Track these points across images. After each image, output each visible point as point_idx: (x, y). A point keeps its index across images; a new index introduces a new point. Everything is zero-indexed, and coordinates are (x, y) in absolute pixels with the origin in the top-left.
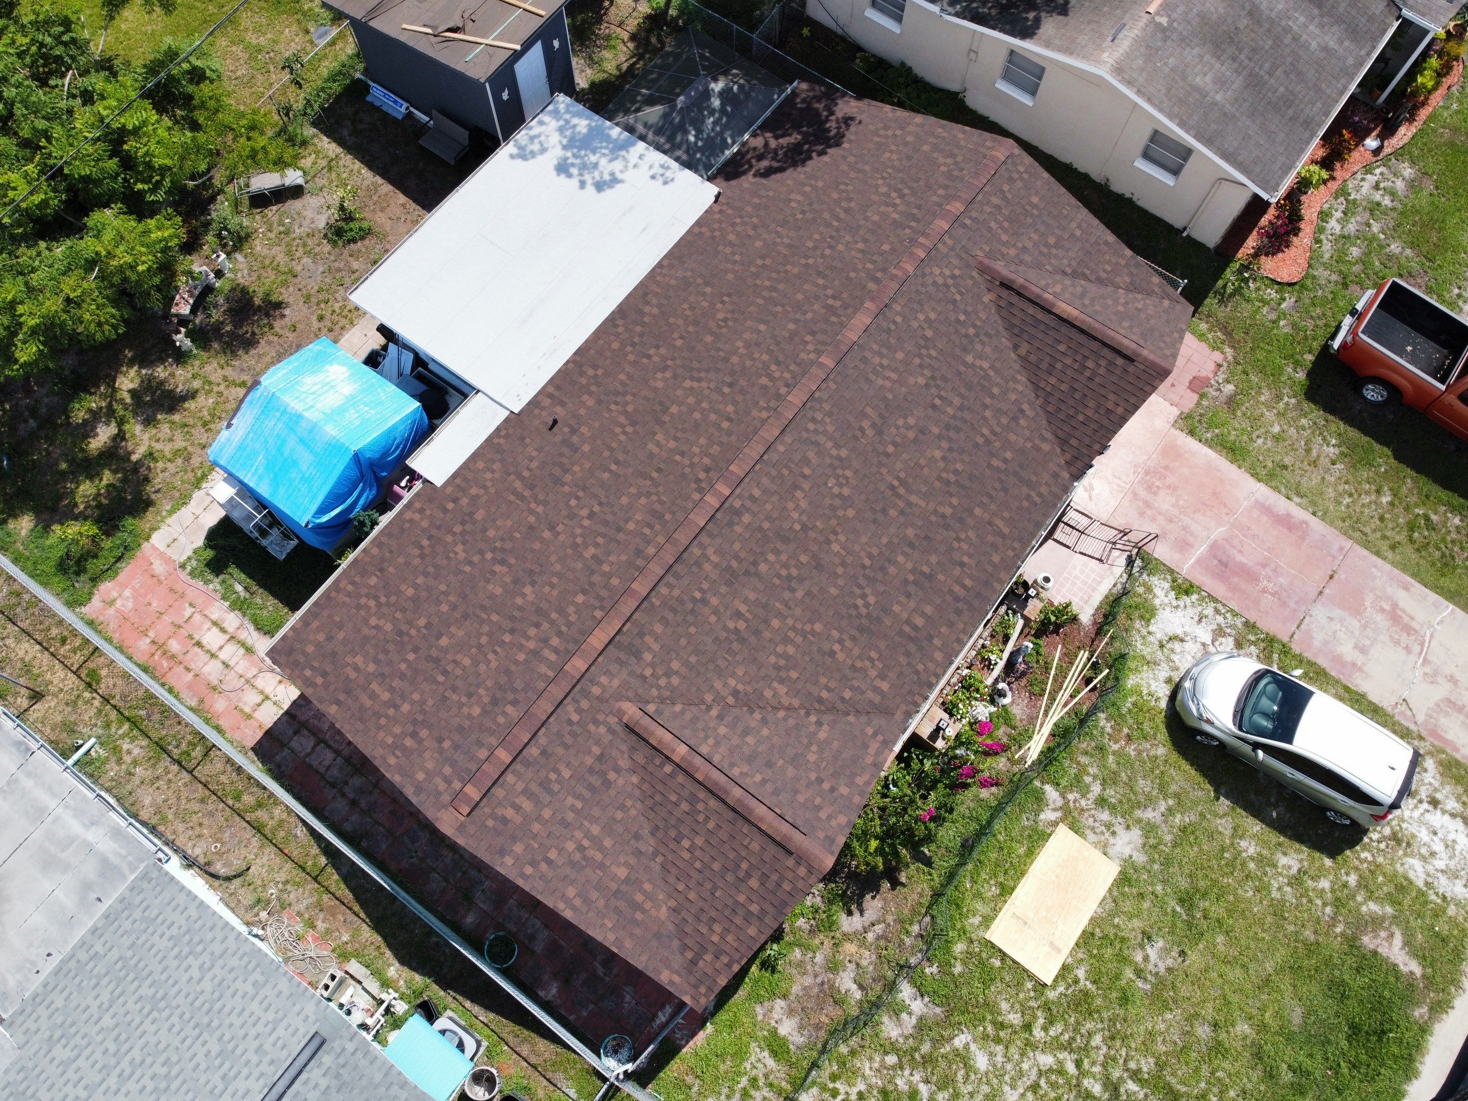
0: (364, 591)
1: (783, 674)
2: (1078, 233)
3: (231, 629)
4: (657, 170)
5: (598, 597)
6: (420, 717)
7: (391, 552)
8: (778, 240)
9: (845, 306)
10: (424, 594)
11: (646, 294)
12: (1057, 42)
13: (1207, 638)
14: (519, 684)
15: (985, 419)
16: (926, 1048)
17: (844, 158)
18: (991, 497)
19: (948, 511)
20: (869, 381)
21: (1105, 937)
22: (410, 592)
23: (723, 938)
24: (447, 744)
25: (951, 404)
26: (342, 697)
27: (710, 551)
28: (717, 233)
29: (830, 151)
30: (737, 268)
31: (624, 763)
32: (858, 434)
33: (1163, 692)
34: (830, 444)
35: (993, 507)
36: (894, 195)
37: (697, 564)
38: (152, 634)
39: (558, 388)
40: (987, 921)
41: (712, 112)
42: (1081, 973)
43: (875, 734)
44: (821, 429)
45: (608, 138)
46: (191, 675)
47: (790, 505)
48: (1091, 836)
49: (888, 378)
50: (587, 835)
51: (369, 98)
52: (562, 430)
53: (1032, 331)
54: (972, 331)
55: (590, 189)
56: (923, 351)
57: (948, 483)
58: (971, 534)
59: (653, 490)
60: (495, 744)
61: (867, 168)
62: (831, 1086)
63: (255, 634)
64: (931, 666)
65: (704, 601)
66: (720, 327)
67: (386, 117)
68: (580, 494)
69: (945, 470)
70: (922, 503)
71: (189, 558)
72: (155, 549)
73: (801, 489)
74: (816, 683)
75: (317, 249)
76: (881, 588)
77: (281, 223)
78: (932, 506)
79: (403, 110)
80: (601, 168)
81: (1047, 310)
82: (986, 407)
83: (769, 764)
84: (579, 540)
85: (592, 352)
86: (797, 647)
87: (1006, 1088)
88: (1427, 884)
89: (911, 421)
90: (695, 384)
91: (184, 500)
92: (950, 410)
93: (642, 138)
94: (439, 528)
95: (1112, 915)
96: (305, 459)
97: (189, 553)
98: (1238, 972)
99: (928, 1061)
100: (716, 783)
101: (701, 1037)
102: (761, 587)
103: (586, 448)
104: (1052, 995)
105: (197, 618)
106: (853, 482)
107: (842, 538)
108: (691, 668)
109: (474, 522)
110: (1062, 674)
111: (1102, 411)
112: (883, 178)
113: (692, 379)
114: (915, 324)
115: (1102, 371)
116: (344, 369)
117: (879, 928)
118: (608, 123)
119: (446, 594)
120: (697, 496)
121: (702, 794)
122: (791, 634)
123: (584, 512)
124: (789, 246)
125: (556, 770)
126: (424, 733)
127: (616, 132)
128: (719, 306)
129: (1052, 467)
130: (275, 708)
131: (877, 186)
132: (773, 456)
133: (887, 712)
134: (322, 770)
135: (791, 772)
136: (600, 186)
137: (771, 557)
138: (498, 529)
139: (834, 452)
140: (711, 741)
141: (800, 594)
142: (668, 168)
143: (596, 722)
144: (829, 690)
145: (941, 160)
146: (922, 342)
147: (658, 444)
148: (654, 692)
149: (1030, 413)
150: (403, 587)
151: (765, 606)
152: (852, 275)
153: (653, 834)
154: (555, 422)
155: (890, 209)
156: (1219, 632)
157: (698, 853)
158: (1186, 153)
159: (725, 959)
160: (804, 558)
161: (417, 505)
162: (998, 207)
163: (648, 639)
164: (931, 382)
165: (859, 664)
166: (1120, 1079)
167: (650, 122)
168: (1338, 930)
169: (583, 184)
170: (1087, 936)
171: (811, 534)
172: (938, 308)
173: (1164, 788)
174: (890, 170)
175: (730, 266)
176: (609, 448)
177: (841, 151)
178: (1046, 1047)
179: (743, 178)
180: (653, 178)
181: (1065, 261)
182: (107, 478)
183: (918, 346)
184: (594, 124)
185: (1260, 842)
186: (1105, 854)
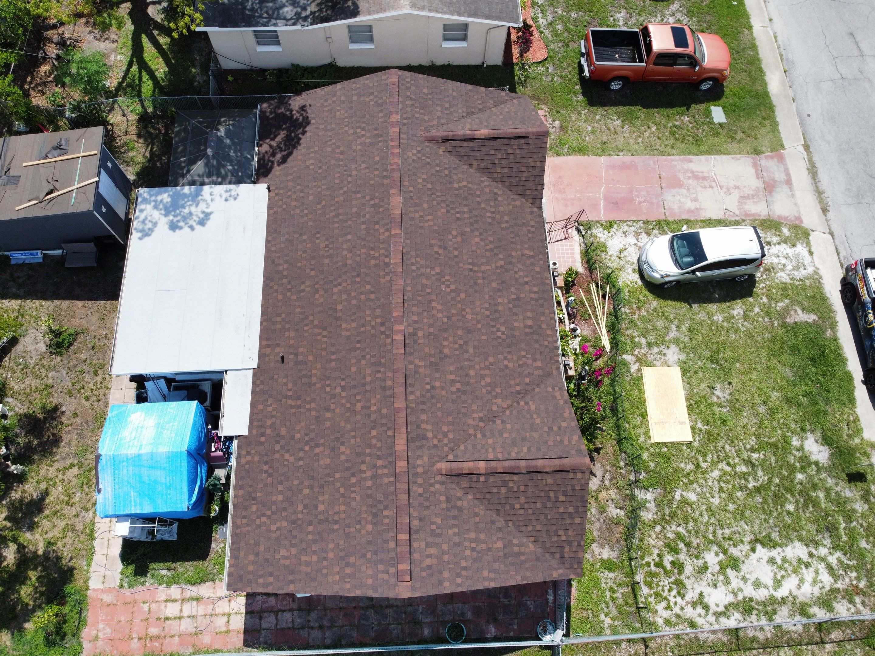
0: (254, 516)
1: (494, 393)
2: (455, 94)
3: (178, 597)
4: (225, 195)
5: (382, 425)
6: (342, 554)
7: (251, 486)
8: (319, 190)
9: (382, 200)
10: (289, 493)
11: (273, 261)
12: (373, 9)
13: (634, 241)
14: (380, 497)
15: (484, 209)
16: (667, 511)
17: (318, 128)
20: (422, 228)
21: (696, 402)
22: (280, 498)
23: (567, 535)
24: (369, 555)
25: (464, 212)
26: (291, 577)
27: (417, 362)
28: (284, 207)
29: (308, 129)
30: (310, 216)
31: (460, 493)
32: (437, 256)
33: (636, 277)
34: (428, 270)
35: (518, 247)
36: (359, 131)
38: (135, 635)
39: (268, 339)
40: (647, 434)
41: (229, 147)
42: (699, 425)
43: (553, 388)
44: (419, 266)
45: (185, 195)
46: (176, 638)
47: (434, 312)
48: (657, 363)
49: (429, 220)
50: (471, 541)
51: (13, 262)
52: (290, 358)
53: (472, 153)
54: (447, 172)
55: (198, 228)
57: (492, 250)
58: (519, 266)
59: (364, 353)
60: (394, 535)
61: (333, 126)
62: (644, 562)
63: (194, 588)
64: (550, 339)
65: (433, 388)
66: (328, 251)
67: (31, 266)
68: (328, 382)
70: (488, 268)
71: (121, 580)
72: (97, 590)
73: (433, 301)
74: (510, 386)
75: (53, 364)
76: (503, 320)
77: (18, 364)
78: (493, 266)
79: (40, 255)
80: (194, 213)
81: (473, 139)
82: (479, 203)
84: (348, 405)
85: (270, 309)
86: (490, 376)
87: (711, 500)
88: (791, 279)
89: (454, 233)
90: (340, 288)
91: (91, 551)
92: (466, 216)
93: (203, 184)
94: (266, 454)
95: (692, 390)
96: (161, 476)
97: (119, 577)
98: (755, 373)
99: (672, 515)
100: (510, 467)
101: (574, 591)
102: (452, 361)
103: (310, 358)
104: (696, 444)
105: (154, 606)
106: (452, 280)
107: (468, 310)
108: (453, 424)
109: (284, 437)
110: (591, 301)
111: (531, 169)
112: (346, 126)
113: (336, 286)
114: (420, 186)
115: (518, 151)
116: (139, 413)
117: (607, 476)
118: (179, 188)
119: (301, 483)
120: (389, 341)
121: (507, 478)
122: (482, 372)
123: (338, 390)
124: (328, 189)
125: (432, 523)
126: (352, 560)
127: (187, 189)
128: (318, 241)
129: (527, 210)
130: (238, 617)
131: (346, 132)
132: (408, 295)
133: (548, 375)
134: (291, 625)
136: (202, 223)
137: (446, 343)
138: (299, 432)
139: (433, 272)
141: (471, 350)
142: (230, 190)
143: (432, 485)
144: (518, 385)
145: (367, 100)
146: (430, 193)
147: (346, 330)
148: (446, 449)
149: (500, 192)
150: (274, 498)
151: (461, 368)
152: (372, 182)
153: (498, 515)
154: (282, 358)
155: (363, 139)
156: (637, 235)
157: (526, 506)
158: (465, 26)
159: (575, 544)
160: (460, 333)
161: (244, 452)
162: (412, 105)
163: (423, 426)
164: (448, 208)
165: (521, 363)
166: (749, 456)
167: (201, 173)
168: (776, 325)
169: (192, 228)
170: (690, 407)
171: (454, 318)
172: (424, 171)
173: (668, 319)
174: (346, 120)
175: (305, 218)
176: (323, 349)
177: (313, 126)
178: (711, 468)
179: (273, 170)
180: (226, 200)
181: (460, 111)
182: (33, 575)
183: (430, 195)
184: (171, 193)
185: (720, 312)
186: (669, 366)
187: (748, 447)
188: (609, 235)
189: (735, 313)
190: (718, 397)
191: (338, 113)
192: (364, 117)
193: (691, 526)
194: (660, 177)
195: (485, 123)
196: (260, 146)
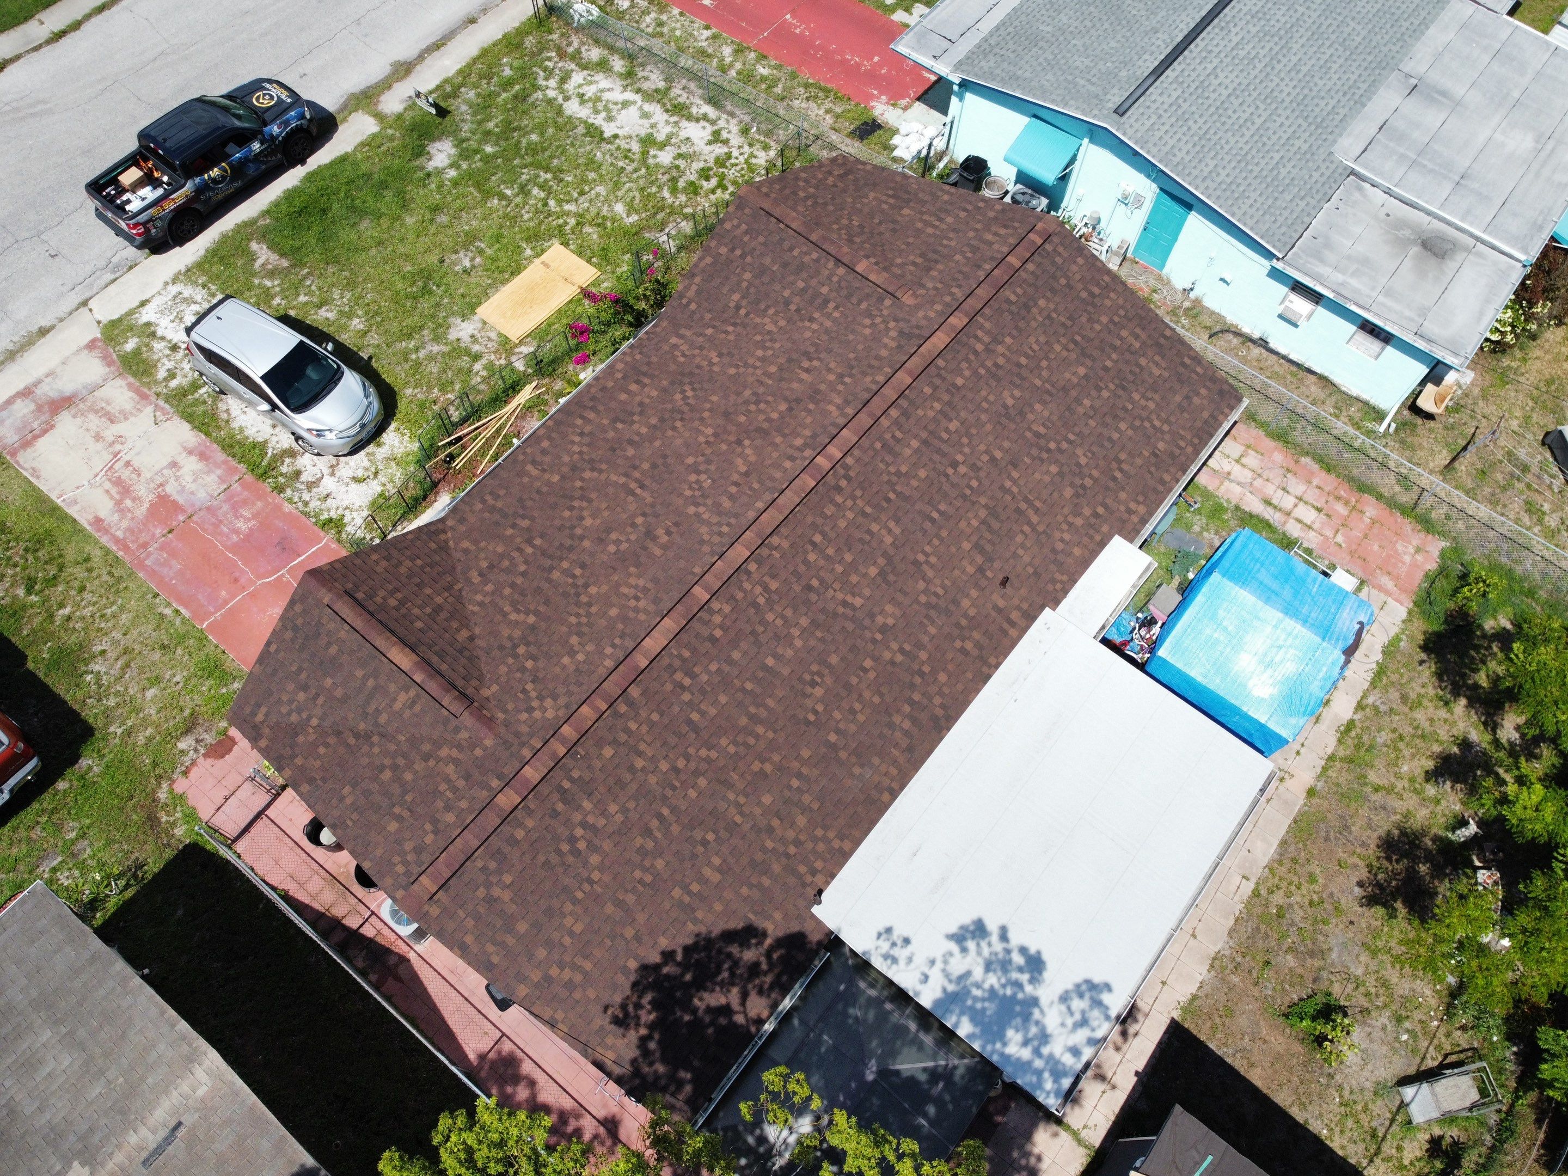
0: (1167, 437)
1: (767, 337)
3: (1292, 521)
4: (903, 953)
6: (1090, 308)
8: (742, 800)
10: (1108, 420)
13: (327, 481)
14: (1008, 316)
16: (660, 216)
17: (638, 938)
18: (538, 492)
19: (587, 475)
20: (655, 580)
21: (502, 272)
22: (1123, 426)
25: (563, 571)
27: (835, 413)
28: (819, 832)
29: (655, 958)
33: (389, 436)
34: (705, 516)
35: (538, 484)
36: (582, 845)
37: (847, 402)
38: (1367, 520)
40: (597, 282)
43: (688, 304)
44: (715, 528)
45: (976, 1017)
46: (1315, 483)
47: (753, 459)
48: (493, 335)
50: (937, 227)
52: (994, 573)
53: (448, 649)
54: (521, 650)
56: (584, 620)
58: (566, 459)
59: (894, 479)
60: (1021, 272)
61: (609, 909)
63: (1267, 516)
65: (841, 376)
68: (968, 492)
69: (582, 509)
70: (614, 477)
72: (1399, 601)
73: (741, 474)
75: (1349, 988)
77: (1412, 1033)
80: (981, 961)
81: (424, 660)
83: (786, 265)
84: (965, 440)
86: (753, 355)
87: (604, 193)
91: (1389, 652)
93: (925, 1018)
94: (1107, 489)
95: (491, 285)
96: (1265, 577)
98: (400, 250)
99: (659, 209)
102: (788, 393)
103: (966, 546)
104: (556, 240)
105: (1329, 533)
106: (685, 486)
107: (702, 439)
108: (852, 331)
109: (1072, 484)
112: (590, 881)
113: (852, 607)
114: (589, 648)
115: (382, 593)
118: (977, 1047)
119: (1086, 416)
120: (849, 460)
123: (962, 469)
125: (968, 258)
126: (1084, 295)
127: (964, 1029)
129: (462, 528)
131: (601, 868)
132: (768, 497)
135: (767, 261)
136: (980, 929)
137: (775, 415)
138: (1048, 472)
139: (702, 509)
140: (835, 279)
141: (747, 393)
143: (936, 289)
145: (506, 896)
148: (885, 312)
149: (473, 574)
150: (1130, 432)
151: (782, 380)
154: (1005, 582)
156: (312, 485)
160: (742, 419)
161: (1135, 519)
164: (581, 590)
165: (697, 352)
166: (515, 196)
167: (914, 1049)
168: (306, 271)
169: (1004, 936)
170: (515, 272)
172: (558, 670)
173: (418, 364)
174: (579, 895)
175: (805, 770)
176: (942, 540)
177: (641, 952)
178: (568, 214)
179: (780, 933)
180: (907, 941)
181: (376, 750)
182: (1482, 679)
183: (589, 625)
184: (998, 1046)
185: (345, 328)
186: (485, 323)
187: (504, 203)
188: (347, 513)
190: (472, 259)
191: (578, 928)
192: (547, 865)
194: (170, 531)
195: (371, 683)
196: (760, 1022)
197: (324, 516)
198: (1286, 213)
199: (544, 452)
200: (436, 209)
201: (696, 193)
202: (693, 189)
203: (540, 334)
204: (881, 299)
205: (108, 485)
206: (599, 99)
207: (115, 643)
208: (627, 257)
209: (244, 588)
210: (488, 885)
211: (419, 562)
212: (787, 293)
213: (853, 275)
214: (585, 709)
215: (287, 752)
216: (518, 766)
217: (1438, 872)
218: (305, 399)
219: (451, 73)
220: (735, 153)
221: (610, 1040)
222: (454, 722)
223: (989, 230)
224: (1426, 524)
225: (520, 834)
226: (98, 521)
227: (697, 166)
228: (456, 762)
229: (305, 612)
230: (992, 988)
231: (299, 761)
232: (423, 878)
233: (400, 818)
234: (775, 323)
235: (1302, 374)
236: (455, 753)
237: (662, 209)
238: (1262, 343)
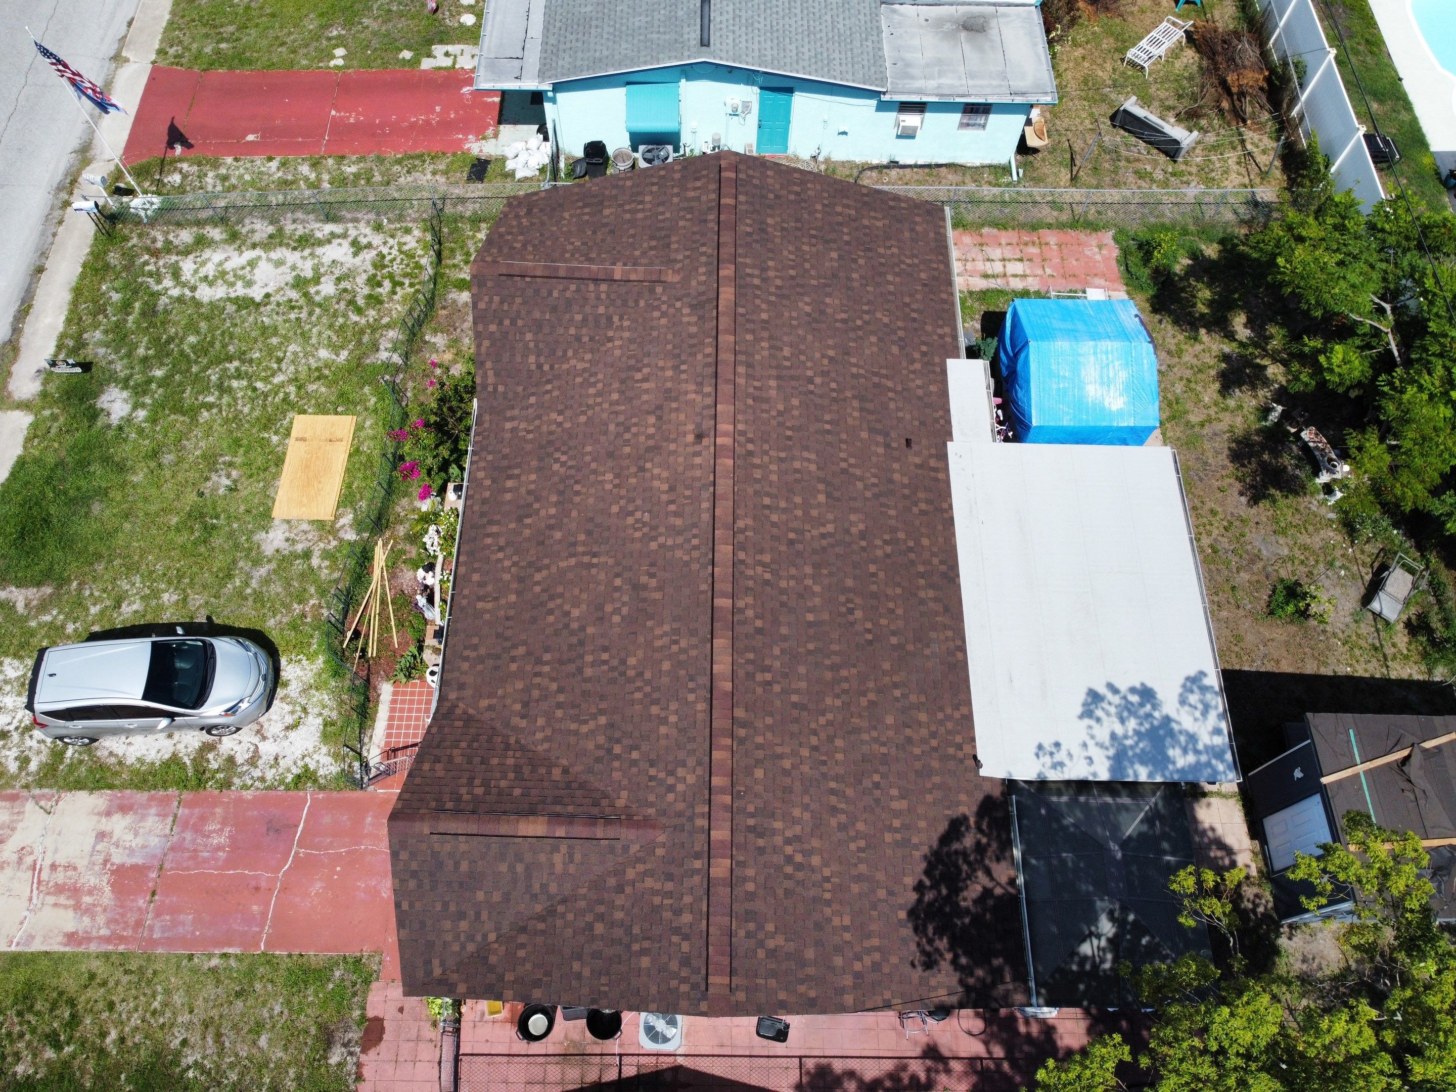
1: (586, 375)
3: (1011, 279)
4: (1062, 755)
5: (753, 322)
6: (803, 205)
8: (875, 734)
10: (879, 280)
11: (947, 609)
13: (264, 747)
14: (757, 246)
15: (553, 680)
16: (366, 338)
17: (891, 893)
18: (508, 618)
19: (538, 577)
20: (676, 618)
21: (266, 470)
24: (771, 196)
25: (593, 664)
27: (699, 398)
28: (940, 716)
29: (914, 896)
32: (653, 570)
33: (287, 671)
34: (670, 542)
35: (502, 613)
36: (799, 858)
37: (700, 384)
38: (1055, 247)
39: (937, 480)
41: (1078, 873)
42: (275, 439)
43: (495, 389)
44: (686, 546)
45: (1143, 759)
46: (1004, 242)
47: (665, 474)
48: (305, 527)
49: (662, 636)
50: (643, 210)
52: (897, 442)
53: (558, 792)
54: (617, 749)
55: (1100, 688)
56: (648, 689)
57: (552, 598)
58: (507, 577)
59: (781, 419)
60: (740, 207)
61: (855, 888)
62: (417, 287)
65: (676, 368)
66: (849, 601)
68: (834, 395)
70: (563, 564)
73: (667, 492)
74: (559, 388)
75: (1289, 567)
76: (554, 480)
77: (1344, 567)
78: (554, 569)
80: (1114, 718)
82: (560, 690)
83: (554, 309)
84: (803, 358)
85: (940, 527)
86: (588, 396)
87: (299, 349)
89: (616, 619)
90: (823, 530)
92: (589, 658)
93: (1111, 786)
94: (916, 330)
95: (266, 486)
99: (360, 334)
102: (646, 407)
103: (864, 435)
104: (292, 413)
105: (1039, 272)
106: (631, 531)
107: (608, 487)
108: (652, 328)
109: (893, 342)
110: (384, 626)
112: (827, 879)
113: (830, 535)
114: (673, 706)
115: (463, 790)
119: (863, 286)
120: (740, 427)
122: (599, 400)
123: (818, 380)
124: (857, 730)
125: (689, 220)
127: (1142, 774)
128: (869, 625)
129: (468, 693)
131: (826, 863)
132: (706, 494)
136: (1094, 697)
137: (651, 430)
138: (872, 344)
139: (661, 540)
140: (603, 296)
141: (612, 427)
142: (1054, 766)
143: (687, 257)
144: (547, 392)
145: (780, 940)
146: (656, 695)
148: (664, 298)
149: (516, 721)
150: (898, 279)
151: (631, 400)
152: (769, 720)
154: (908, 442)
155: (789, 834)
156: (253, 760)
159: (511, 216)
160: (627, 450)
161: (948, 339)
162: (678, 912)
163: (694, 319)
164: (622, 668)
165: (537, 422)
166: (220, 398)
167: (1124, 813)
168: (75, 584)
169: (1112, 688)
170: (279, 461)
171: (633, 469)
172: (663, 742)
173: (258, 597)
174: (827, 896)
175: (896, 679)
176: (845, 442)
177: (901, 901)
178: (282, 385)
179: (975, 808)
180: (1057, 745)
181: (570, 917)
182: (1202, 308)
183: (656, 689)
184: (1171, 767)
185: (161, 608)
186: (288, 522)
187: (215, 411)
188: (307, 760)
189: (135, 607)
190: (228, 476)
191: (847, 921)
192: (788, 893)
193: (341, 320)
194: (154, 894)
195: (520, 868)
196: (1012, 882)
197: (289, 778)
198: (865, 57)
199: (481, 584)
200: (154, 454)
201: (381, 302)
202: (374, 300)
203: (347, 499)
204: (652, 291)
205: (51, 900)
206: (223, 273)
207: (188, 1026)
208: (367, 389)
209: (270, 890)
210: (761, 944)
211: (463, 745)
212: (572, 331)
213: (615, 286)
214: (716, 755)
215: (491, 978)
216: (704, 837)
217: (1276, 454)
218: (196, 691)
219: (60, 327)
220: (385, 251)
221: (933, 982)
222: (618, 845)
223: (687, 189)
224: (1093, 227)
225: (750, 887)
226: (71, 937)
227: (361, 279)
228: (645, 873)
229: (413, 855)
230: (1135, 731)
231: (509, 977)
232: (711, 979)
233: (643, 952)
234: (583, 360)
235: (935, 171)
236: (640, 867)
237: (362, 332)
238: (894, 164)
